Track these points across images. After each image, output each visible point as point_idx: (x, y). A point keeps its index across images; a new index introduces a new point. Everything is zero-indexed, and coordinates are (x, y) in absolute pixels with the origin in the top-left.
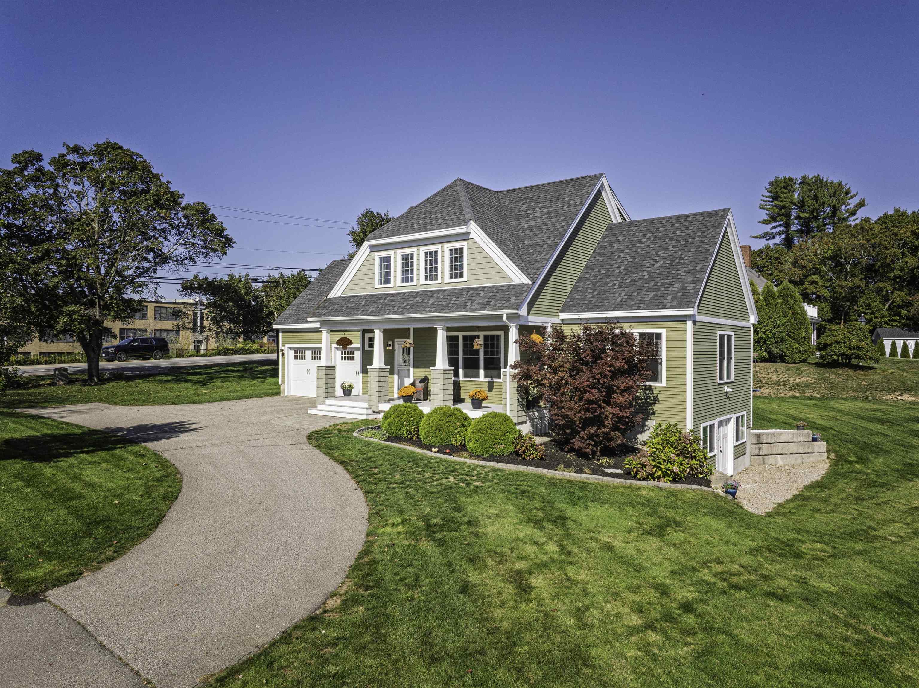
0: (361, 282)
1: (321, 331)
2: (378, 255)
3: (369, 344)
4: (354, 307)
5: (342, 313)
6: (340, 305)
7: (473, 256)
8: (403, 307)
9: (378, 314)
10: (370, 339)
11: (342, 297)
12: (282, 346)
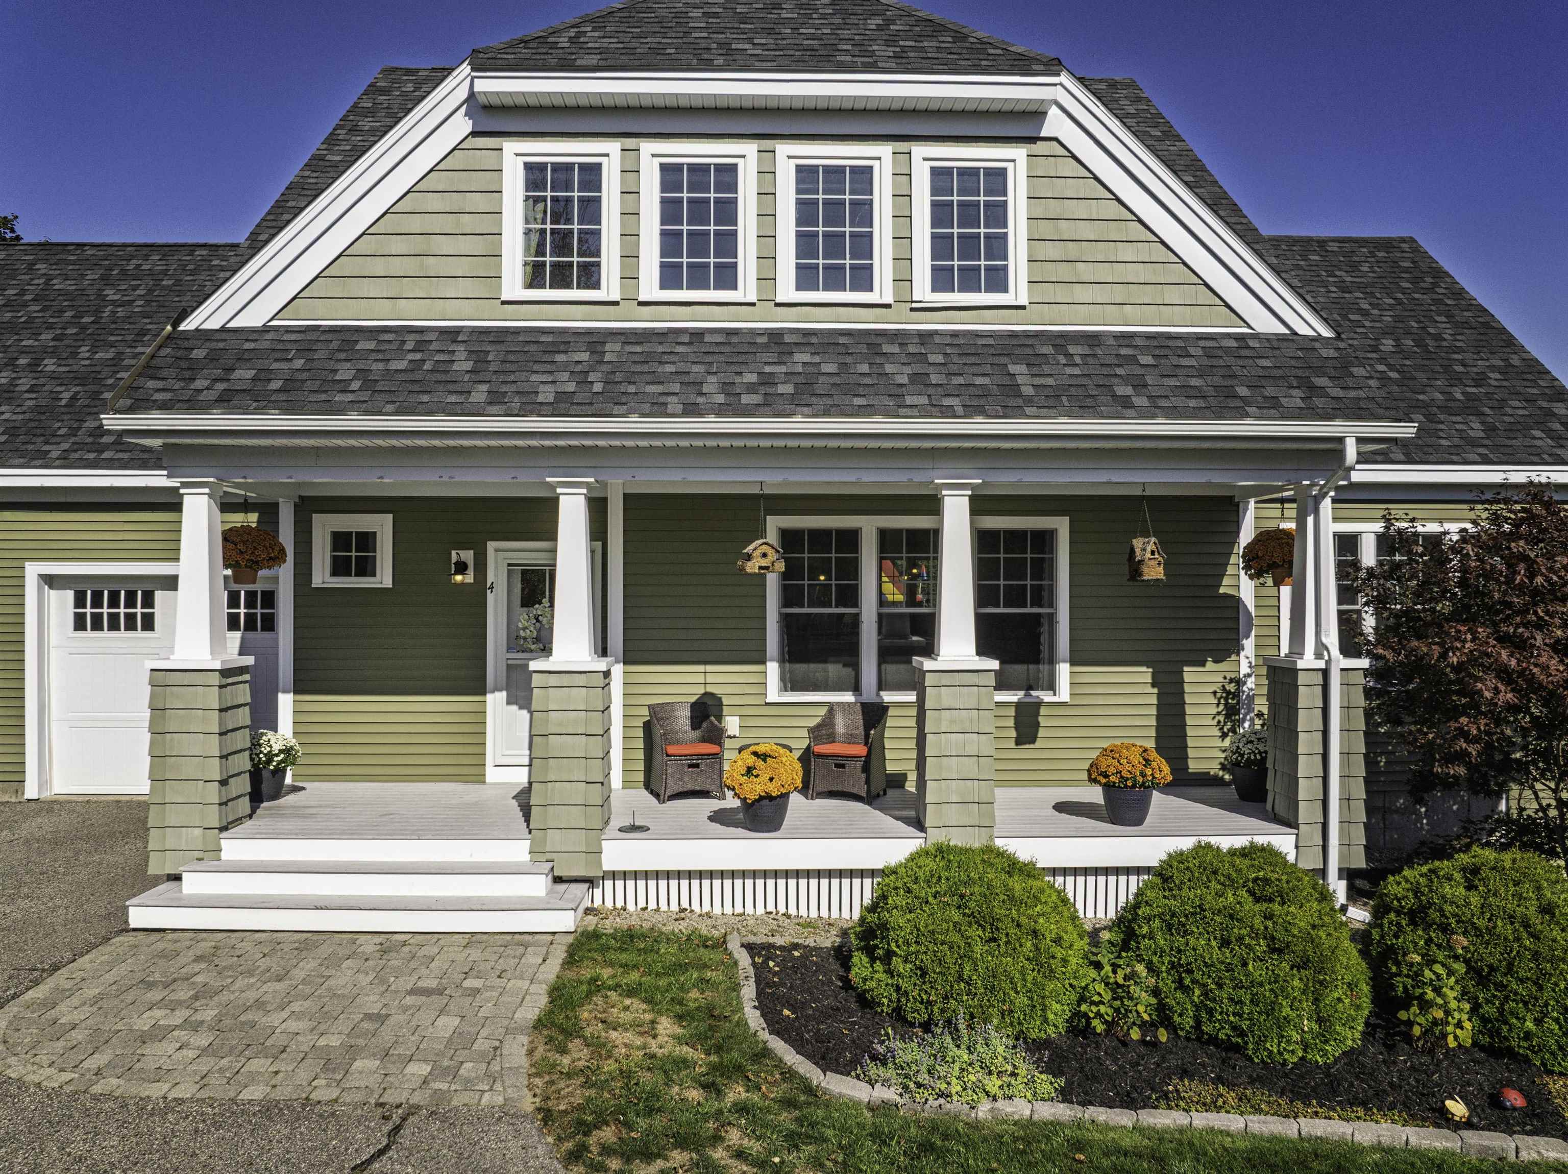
0: (412, 266)
2: (515, 155)
3: (335, 559)
4: (418, 376)
5: (350, 397)
6: (299, 363)
7: (1054, 208)
8: (751, 388)
9: (616, 410)
10: (340, 540)
11: (289, 330)
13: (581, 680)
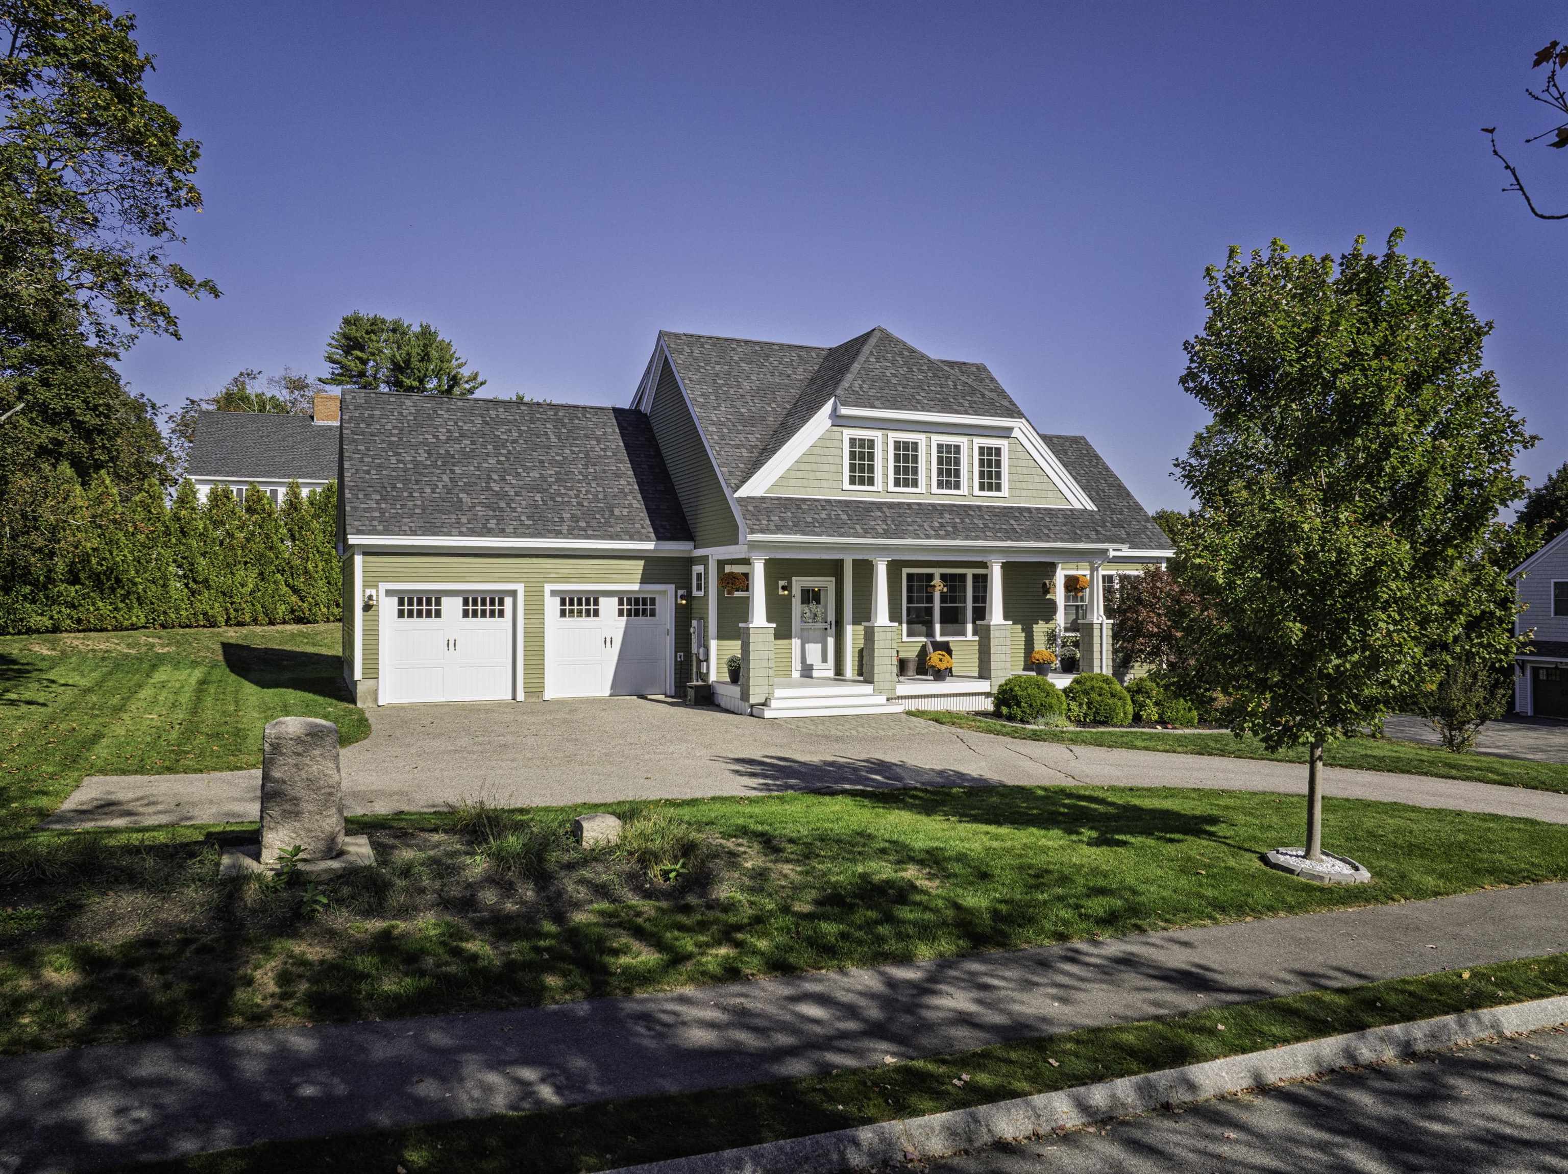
0: (813, 475)
7: (1016, 462)
11: (772, 499)
12: (365, 587)
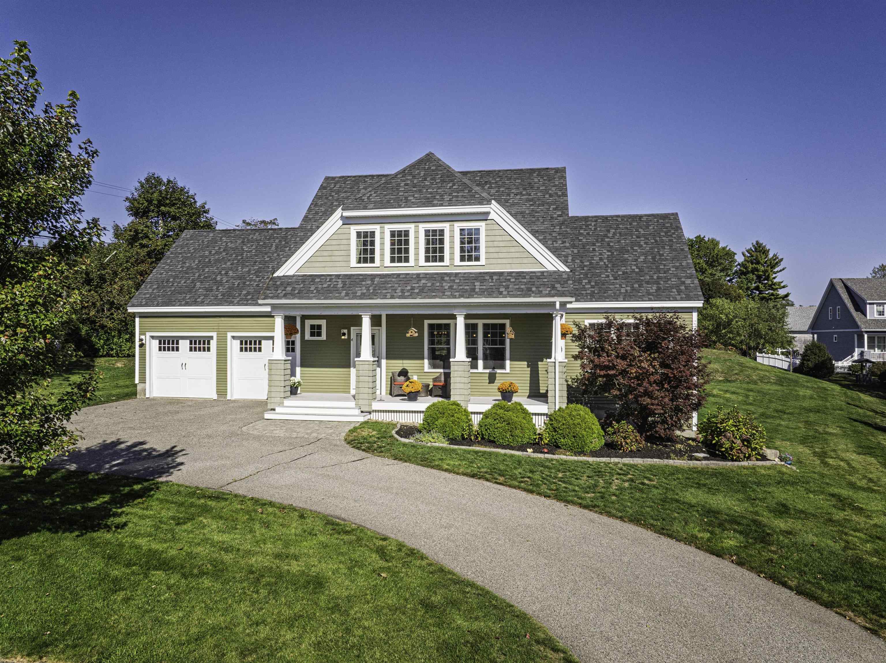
0: (328, 259)
1: (273, 317)
2: (354, 229)
3: (311, 332)
4: (329, 289)
5: (313, 295)
6: (302, 285)
7: (493, 238)
8: (408, 291)
9: (375, 297)
10: (312, 327)
11: (299, 276)
12: (140, 334)
13: (367, 363)
